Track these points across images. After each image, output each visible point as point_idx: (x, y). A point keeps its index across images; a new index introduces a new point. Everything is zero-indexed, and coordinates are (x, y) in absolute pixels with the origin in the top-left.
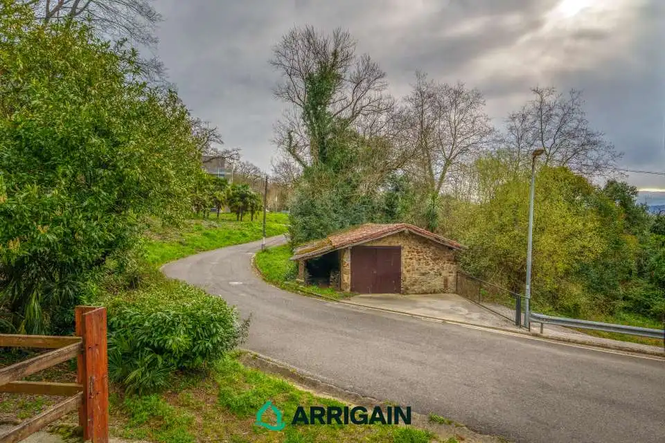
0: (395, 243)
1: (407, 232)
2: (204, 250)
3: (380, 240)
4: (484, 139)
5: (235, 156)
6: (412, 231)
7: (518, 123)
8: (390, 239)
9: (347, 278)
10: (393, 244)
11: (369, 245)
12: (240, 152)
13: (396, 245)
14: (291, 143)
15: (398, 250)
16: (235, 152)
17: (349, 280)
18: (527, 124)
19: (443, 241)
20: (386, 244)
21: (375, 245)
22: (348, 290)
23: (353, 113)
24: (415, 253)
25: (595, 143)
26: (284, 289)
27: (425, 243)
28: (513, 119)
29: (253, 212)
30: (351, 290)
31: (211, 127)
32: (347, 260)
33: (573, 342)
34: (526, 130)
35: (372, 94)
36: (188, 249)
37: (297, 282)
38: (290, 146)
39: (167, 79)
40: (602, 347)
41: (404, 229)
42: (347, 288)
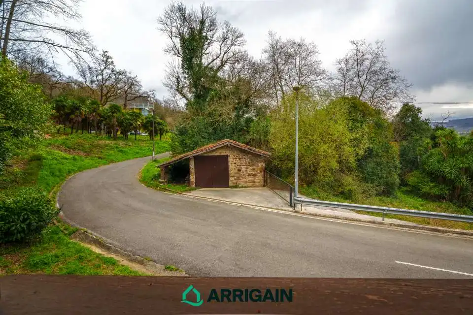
0: (224, 153)
1: (229, 145)
2: (116, 162)
3: (213, 151)
4: (319, 78)
5: (151, 95)
6: (232, 144)
7: (343, 65)
8: (220, 151)
9: (193, 178)
10: (222, 154)
11: (206, 155)
12: (155, 93)
13: (225, 154)
14: (178, 85)
15: (226, 158)
16: (151, 93)
17: (194, 179)
18: (349, 65)
19: (254, 151)
20: (217, 154)
21: (210, 154)
22: (194, 186)
23: (222, 62)
24: (238, 160)
25: (394, 78)
26: (148, 186)
27: (244, 152)
28: (340, 63)
29: (161, 134)
30: (196, 185)
31: (133, 76)
32: (192, 166)
33: (319, 216)
34: (348, 70)
35: (234, 48)
36: (103, 161)
37: (159, 182)
38: (178, 87)
39: (92, 43)
40: (335, 218)
41: (226, 144)
42: (193, 184)
